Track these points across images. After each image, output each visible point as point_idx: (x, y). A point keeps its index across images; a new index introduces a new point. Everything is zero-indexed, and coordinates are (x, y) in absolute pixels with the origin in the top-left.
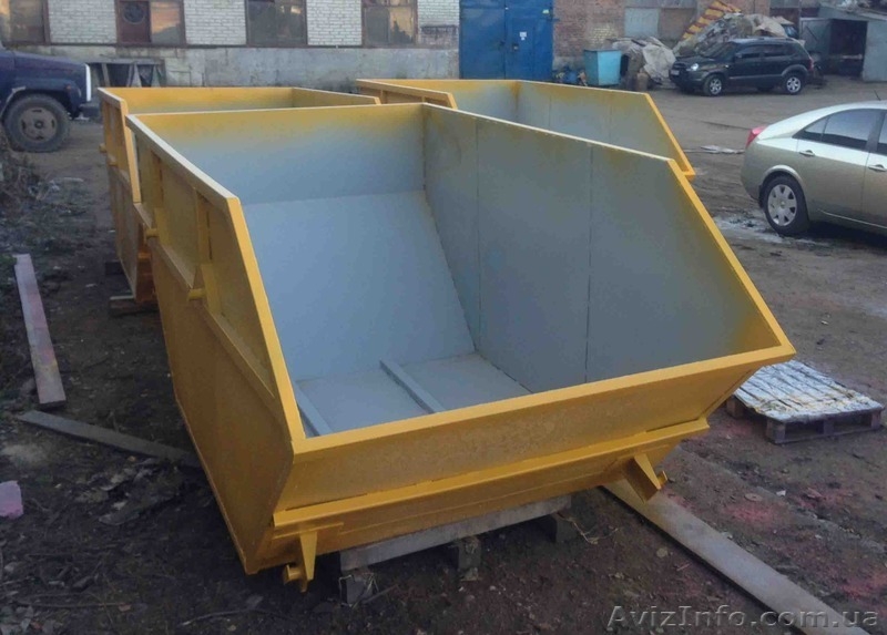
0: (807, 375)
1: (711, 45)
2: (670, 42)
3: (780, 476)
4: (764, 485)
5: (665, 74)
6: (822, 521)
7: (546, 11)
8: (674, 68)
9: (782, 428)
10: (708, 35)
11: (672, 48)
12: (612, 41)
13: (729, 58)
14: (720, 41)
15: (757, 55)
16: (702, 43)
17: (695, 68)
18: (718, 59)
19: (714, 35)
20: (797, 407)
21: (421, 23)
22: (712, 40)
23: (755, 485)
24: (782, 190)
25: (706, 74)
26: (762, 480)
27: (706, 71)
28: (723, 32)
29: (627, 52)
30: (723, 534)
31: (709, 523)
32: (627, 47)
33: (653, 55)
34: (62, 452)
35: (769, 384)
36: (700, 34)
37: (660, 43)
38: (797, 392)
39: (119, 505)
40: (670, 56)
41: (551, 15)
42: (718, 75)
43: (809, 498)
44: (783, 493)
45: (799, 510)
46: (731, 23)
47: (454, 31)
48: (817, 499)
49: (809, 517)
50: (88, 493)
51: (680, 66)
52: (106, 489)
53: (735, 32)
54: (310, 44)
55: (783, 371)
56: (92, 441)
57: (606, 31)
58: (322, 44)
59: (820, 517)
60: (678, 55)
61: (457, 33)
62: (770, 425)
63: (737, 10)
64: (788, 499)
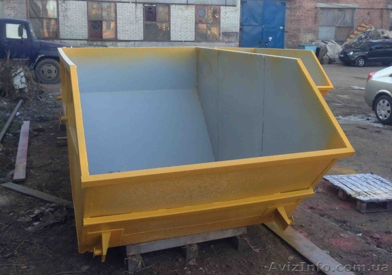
0: (382, 182)
1: (360, 44)
2: (340, 42)
3: (360, 227)
4: (351, 230)
5: (337, 56)
6: (378, 248)
7: (281, 28)
8: (341, 54)
9: (365, 205)
10: (358, 39)
11: (341, 45)
12: (312, 41)
13: (369, 49)
14: (364, 41)
15: (381, 48)
16: (355, 43)
17: (351, 53)
18: (363, 49)
19: (361, 39)
20: (374, 195)
21: (222, 31)
22: (361, 41)
23: (347, 230)
24: (384, 102)
25: (357, 56)
26: (351, 229)
27: (357, 55)
28: (366, 37)
29: (319, 46)
30: (325, 251)
31: (318, 246)
32: (319, 44)
33: (332, 48)
34: (17, 200)
35: (361, 185)
36: (355, 38)
37: (335, 43)
38: (375, 189)
39: (36, 224)
40: (340, 48)
41: (284, 29)
42: (363, 57)
43: (374, 238)
44: (361, 235)
45: (367, 243)
46: (370, 33)
47: (237, 35)
48: (378, 239)
49: (371, 247)
50: (23, 218)
51: (344, 53)
52: (32, 216)
53: (372, 38)
54: (171, 40)
55: (369, 179)
56: (32, 196)
57: (310, 37)
58: (177, 40)
59: (378, 247)
60: (344, 48)
61: (238, 36)
62: (358, 203)
63: (373, 27)
64: (362, 237)
